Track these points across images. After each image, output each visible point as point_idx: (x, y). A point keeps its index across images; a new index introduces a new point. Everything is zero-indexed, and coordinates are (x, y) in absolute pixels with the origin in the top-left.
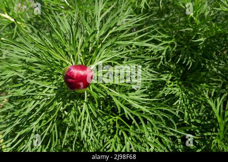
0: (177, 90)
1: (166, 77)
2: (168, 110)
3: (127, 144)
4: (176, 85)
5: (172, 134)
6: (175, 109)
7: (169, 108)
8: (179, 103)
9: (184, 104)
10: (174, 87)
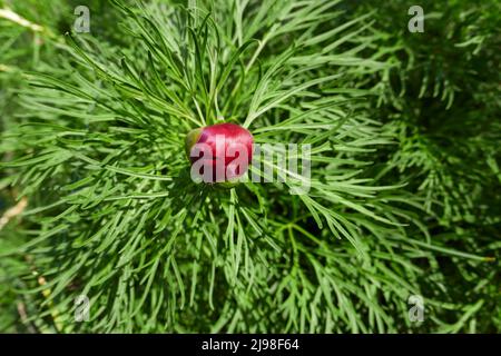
0: (424, 155)
1: (395, 129)
2: (407, 201)
3: (324, 282)
4: (418, 145)
5: (422, 254)
6: (423, 199)
7: (409, 197)
8: (431, 185)
9: (441, 187)
10: (415, 149)
